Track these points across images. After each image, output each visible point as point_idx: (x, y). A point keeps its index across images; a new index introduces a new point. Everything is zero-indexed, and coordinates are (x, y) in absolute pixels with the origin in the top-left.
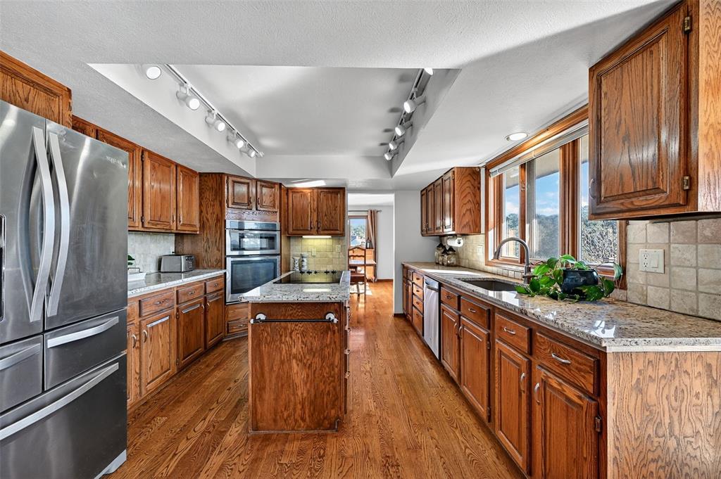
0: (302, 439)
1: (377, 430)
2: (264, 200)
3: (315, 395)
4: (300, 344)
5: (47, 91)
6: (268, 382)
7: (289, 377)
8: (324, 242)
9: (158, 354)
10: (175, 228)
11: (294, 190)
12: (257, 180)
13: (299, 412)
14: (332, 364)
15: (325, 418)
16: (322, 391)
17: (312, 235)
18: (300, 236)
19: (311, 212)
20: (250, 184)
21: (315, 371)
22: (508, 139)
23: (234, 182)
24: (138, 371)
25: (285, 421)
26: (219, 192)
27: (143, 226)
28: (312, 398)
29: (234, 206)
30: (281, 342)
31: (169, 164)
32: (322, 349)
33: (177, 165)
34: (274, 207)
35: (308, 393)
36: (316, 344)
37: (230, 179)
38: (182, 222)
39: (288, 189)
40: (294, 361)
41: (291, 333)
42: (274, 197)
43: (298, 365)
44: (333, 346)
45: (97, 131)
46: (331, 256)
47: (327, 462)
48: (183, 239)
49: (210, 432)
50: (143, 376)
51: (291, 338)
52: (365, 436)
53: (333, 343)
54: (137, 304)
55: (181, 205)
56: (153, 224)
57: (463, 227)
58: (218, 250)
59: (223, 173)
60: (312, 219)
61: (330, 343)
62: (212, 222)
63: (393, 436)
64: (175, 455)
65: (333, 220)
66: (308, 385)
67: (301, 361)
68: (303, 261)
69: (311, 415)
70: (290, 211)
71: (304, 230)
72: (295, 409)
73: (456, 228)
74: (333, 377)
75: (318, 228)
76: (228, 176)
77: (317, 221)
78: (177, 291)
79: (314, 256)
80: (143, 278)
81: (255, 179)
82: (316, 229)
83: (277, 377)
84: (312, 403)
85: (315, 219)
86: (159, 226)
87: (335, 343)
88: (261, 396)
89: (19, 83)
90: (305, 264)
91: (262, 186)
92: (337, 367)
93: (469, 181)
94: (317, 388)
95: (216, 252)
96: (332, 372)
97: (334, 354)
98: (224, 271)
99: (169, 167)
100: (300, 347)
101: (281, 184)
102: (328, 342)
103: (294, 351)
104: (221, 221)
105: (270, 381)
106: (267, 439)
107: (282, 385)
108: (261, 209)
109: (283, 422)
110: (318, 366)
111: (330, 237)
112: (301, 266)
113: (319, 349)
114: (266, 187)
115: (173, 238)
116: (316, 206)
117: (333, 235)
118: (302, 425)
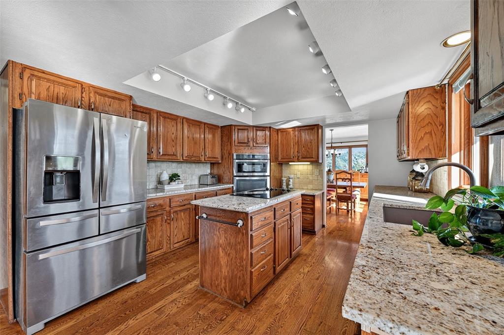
0: (222, 304)
1: (271, 320)
2: (258, 139)
3: (232, 277)
4: (223, 238)
5: (119, 99)
6: (208, 258)
7: (218, 258)
8: (305, 167)
9: (181, 229)
10: (203, 160)
11: (283, 131)
12: (253, 126)
13: (223, 285)
14: (242, 257)
15: (238, 295)
16: (236, 275)
17: (294, 162)
18: (287, 163)
19: (293, 145)
20: (249, 129)
21: (232, 259)
22: (445, 44)
23: (238, 129)
24: (169, 235)
25: (216, 287)
26: (230, 137)
27: (183, 159)
28: (231, 278)
29: (238, 145)
30: (214, 234)
31: (200, 124)
32: (236, 245)
33: (205, 124)
34: (265, 142)
35: (228, 273)
36: (233, 241)
37: (236, 128)
38: (208, 156)
39: (278, 130)
40: (221, 249)
41: (219, 229)
42: (265, 137)
43: (223, 252)
44: (242, 244)
45: (157, 112)
46: (311, 178)
47: (220, 326)
48: (213, 166)
49: (184, 279)
50: (172, 239)
51: (219, 232)
52: (260, 320)
53: (242, 241)
54: (168, 200)
55: (207, 146)
56: (189, 158)
57: (420, 152)
58: (230, 172)
59: (231, 125)
60: (293, 151)
61: (241, 242)
62: (226, 155)
63: (279, 330)
64: (163, 284)
65: (309, 151)
66: (228, 268)
67: (224, 250)
68: (289, 181)
69: (230, 290)
70: (280, 145)
71: (289, 158)
72: (221, 281)
73: (410, 154)
74: (243, 267)
75: (298, 157)
76: (235, 126)
77: (298, 152)
78: (195, 195)
79: (299, 178)
80: (183, 187)
81: (252, 126)
82: (297, 158)
83: (212, 257)
84: (230, 281)
85: (296, 150)
86: (192, 159)
87: (244, 242)
88: (205, 266)
89: (107, 99)
90: (291, 183)
91: (257, 130)
92: (245, 260)
93: (429, 101)
94: (233, 273)
95: (228, 173)
96: (242, 264)
97: (243, 250)
98: (232, 185)
99: (200, 125)
100: (224, 240)
101: (270, 127)
102: (239, 241)
103: (221, 241)
104: (230, 154)
105: (209, 258)
106: (205, 294)
107: (215, 263)
108: (257, 145)
109: (215, 288)
110: (234, 257)
111: (309, 163)
112: (288, 185)
113: (234, 244)
114: (260, 130)
115: (209, 166)
116: (296, 141)
117: (312, 162)
118: (225, 294)
